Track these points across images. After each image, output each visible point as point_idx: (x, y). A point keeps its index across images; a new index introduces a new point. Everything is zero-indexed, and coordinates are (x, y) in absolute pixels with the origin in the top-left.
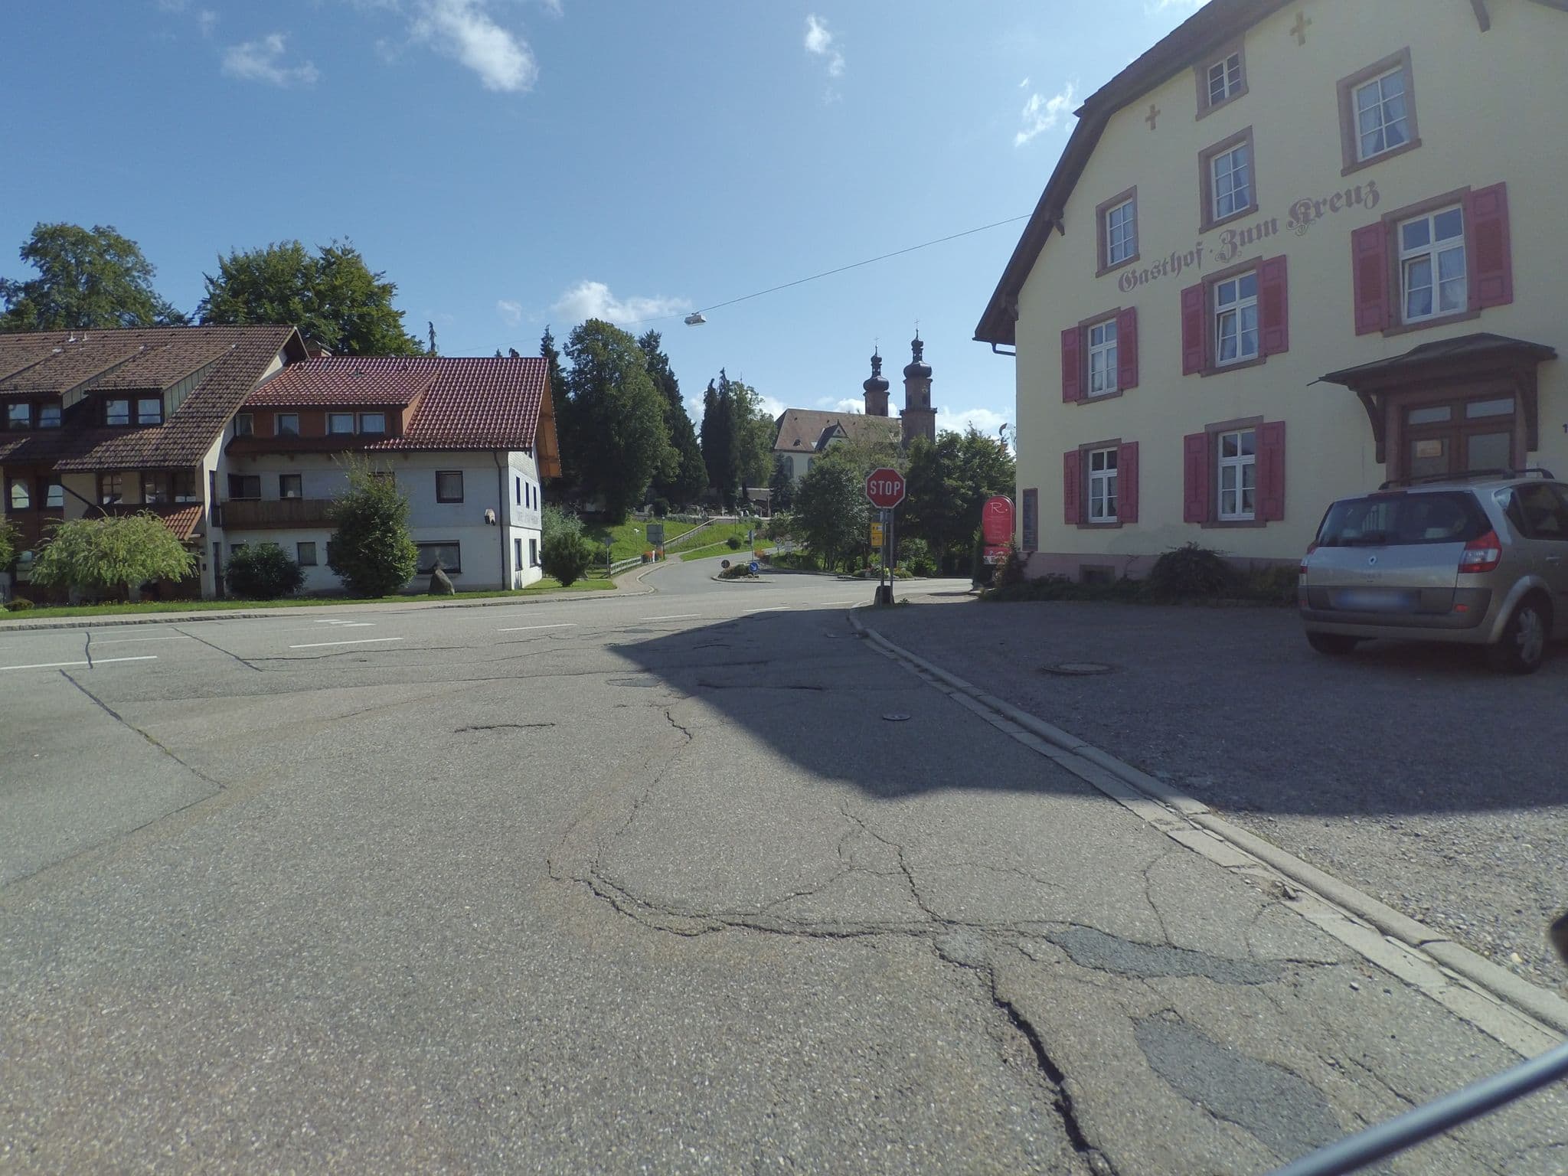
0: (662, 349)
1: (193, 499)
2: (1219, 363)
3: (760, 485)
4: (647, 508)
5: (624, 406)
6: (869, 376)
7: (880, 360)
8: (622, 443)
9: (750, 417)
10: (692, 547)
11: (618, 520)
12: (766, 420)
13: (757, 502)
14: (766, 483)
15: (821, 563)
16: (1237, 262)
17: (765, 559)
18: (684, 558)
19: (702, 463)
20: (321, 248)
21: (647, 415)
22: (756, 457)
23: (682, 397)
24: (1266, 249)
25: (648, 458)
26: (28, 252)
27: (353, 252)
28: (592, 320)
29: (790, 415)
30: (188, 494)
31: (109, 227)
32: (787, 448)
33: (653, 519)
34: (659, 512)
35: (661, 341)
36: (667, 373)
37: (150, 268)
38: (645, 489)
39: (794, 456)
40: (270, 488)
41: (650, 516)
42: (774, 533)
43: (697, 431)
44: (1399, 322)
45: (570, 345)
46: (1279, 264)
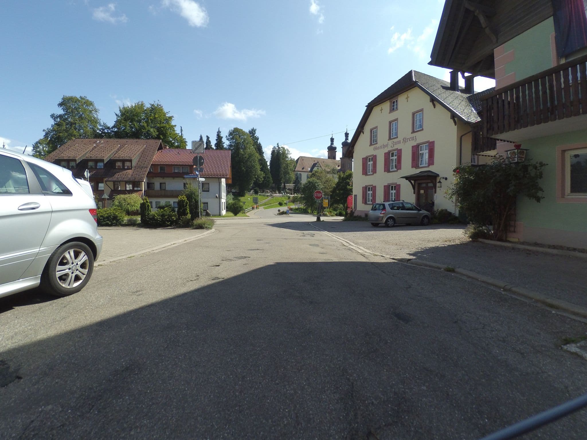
0: (257, 135)
1: (139, 189)
2: (391, 170)
3: (290, 183)
4: (252, 191)
5: (246, 157)
6: (329, 145)
7: (334, 139)
8: (245, 170)
9: (287, 159)
10: (267, 205)
11: (243, 195)
12: (292, 160)
13: (289, 189)
14: (292, 183)
15: (310, 211)
16: (395, 148)
17: (291, 209)
18: (265, 208)
19: (270, 175)
20: (150, 104)
21: (253, 160)
22: (289, 173)
23: (264, 152)
24: (398, 147)
25: (253, 175)
26: (60, 105)
27: (160, 105)
28: (235, 128)
29: (301, 158)
30: (137, 187)
31: (85, 96)
32: (300, 170)
33: (254, 195)
34: (256, 193)
35: (256, 131)
36: (259, 143)
37: (98, 110)
38: (252, 185)
39: (302, 173)
40: (157, 187)
41: (253, 194)
42: (294, 201)
43: (268, 164)
44: (418, 167)
45: (228, 136)
46: (401, 150)
